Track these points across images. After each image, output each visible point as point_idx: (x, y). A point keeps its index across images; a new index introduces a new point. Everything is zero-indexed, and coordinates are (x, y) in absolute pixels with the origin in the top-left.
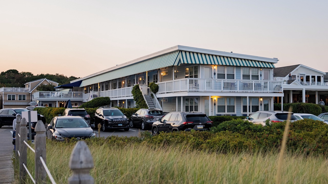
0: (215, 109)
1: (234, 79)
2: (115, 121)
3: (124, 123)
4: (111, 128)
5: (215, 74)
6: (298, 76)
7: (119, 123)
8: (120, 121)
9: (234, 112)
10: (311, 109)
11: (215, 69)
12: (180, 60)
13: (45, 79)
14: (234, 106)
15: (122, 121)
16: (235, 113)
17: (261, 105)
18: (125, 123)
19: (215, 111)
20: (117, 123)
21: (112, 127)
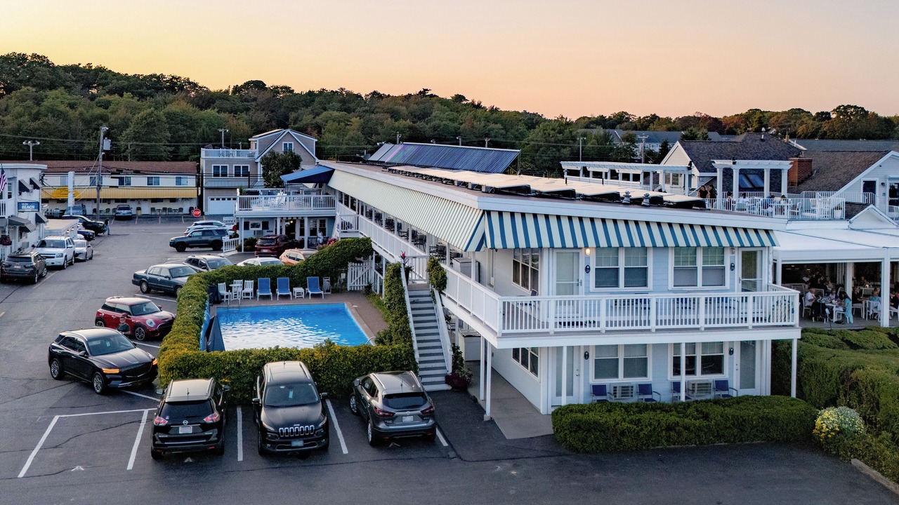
0: (586, 369)
1: (646, 285)
2: (284, 431)
3: (310, 435)
4: (271, 449)
5: (587, 269)
6: (882, 184)
7: (295, 438)
8: (297, 432)
9: (645, 375)
10: (886, 397)
11: (588, 258)
12: (484, 237)
13: (288, 130)
14: (646, 359)
15: (302, 432)
16: (649, 379)
17: (731, 352)
18: (312, 435)
19: (586, 374)
20: (290, 438)
21: (274, 449)
